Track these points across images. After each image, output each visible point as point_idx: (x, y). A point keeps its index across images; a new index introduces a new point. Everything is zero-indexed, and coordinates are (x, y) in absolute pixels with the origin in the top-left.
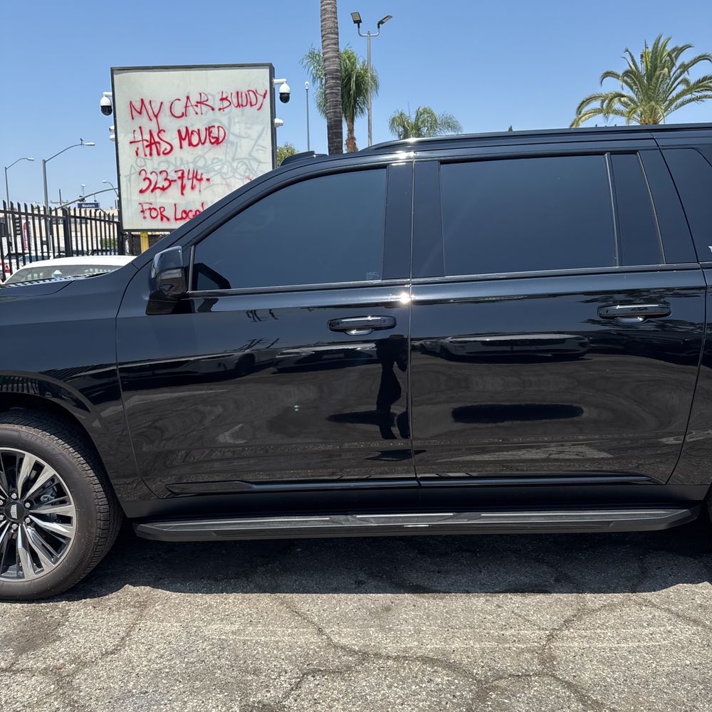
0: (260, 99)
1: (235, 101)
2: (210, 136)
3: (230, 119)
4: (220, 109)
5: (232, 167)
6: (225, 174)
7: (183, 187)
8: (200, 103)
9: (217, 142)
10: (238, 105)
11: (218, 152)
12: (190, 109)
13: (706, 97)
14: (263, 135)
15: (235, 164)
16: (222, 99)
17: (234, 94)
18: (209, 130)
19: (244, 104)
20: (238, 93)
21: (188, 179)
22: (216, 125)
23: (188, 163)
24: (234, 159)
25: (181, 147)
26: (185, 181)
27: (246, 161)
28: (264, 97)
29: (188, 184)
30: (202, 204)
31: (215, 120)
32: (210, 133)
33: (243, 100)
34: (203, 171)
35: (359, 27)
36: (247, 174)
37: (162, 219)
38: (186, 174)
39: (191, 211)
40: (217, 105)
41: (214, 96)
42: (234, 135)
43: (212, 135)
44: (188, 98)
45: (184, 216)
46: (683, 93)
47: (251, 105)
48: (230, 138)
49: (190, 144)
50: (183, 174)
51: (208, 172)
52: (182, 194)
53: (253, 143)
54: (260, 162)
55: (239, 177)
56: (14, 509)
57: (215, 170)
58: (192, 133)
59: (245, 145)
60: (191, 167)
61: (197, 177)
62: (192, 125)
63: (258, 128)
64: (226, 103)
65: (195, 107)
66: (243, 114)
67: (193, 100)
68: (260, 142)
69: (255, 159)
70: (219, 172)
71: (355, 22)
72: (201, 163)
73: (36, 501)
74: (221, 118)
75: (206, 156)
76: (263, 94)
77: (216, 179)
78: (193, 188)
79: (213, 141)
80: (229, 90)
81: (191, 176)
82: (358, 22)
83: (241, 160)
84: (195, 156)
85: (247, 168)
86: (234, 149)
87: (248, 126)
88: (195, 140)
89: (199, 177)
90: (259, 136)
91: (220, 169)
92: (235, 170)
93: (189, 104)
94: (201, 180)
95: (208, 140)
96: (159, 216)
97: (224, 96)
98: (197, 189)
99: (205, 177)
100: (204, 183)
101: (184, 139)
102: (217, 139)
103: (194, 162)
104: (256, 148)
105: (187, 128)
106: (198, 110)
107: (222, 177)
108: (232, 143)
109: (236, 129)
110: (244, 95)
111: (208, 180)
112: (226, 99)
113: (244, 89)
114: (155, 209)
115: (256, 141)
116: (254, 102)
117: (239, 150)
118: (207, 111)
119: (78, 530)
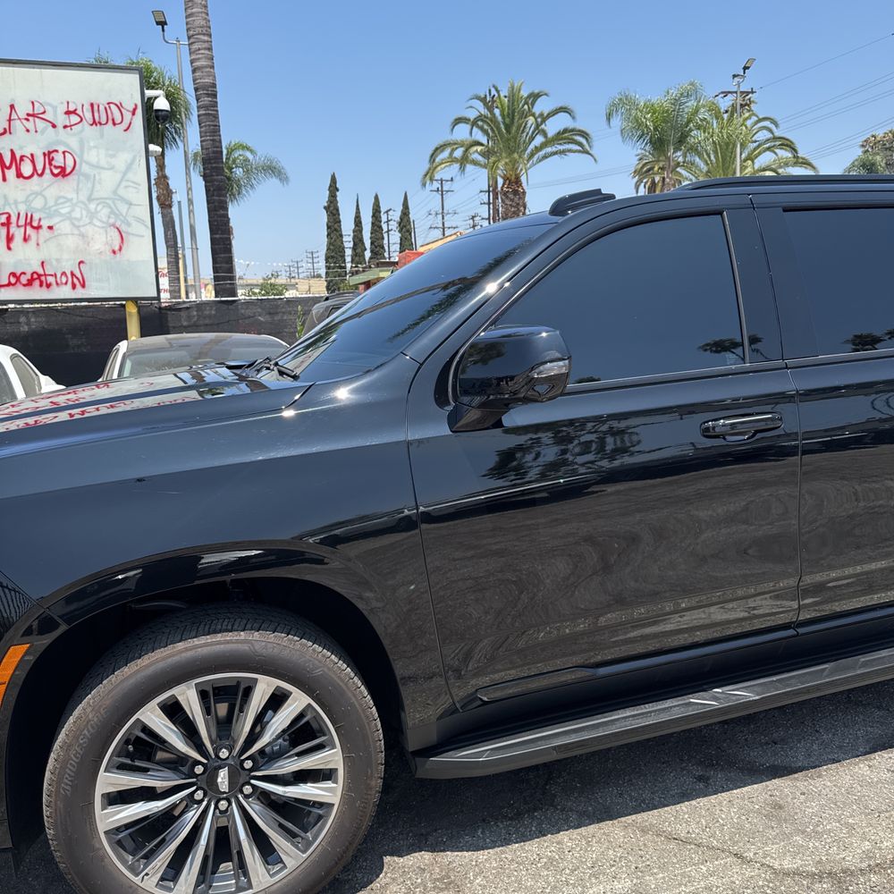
0: (128, 116)
1: (88, 115)
2: (50, 164)
3: (81, 142)
4: (65, 127)
5: (88, 211)
6: (79, 220)
7: (9, 239)
8: (33, 115)
9: (63, 173)
10: (94, 123)
11: (66, 187)
12: (17, 125)
14: (134, 166)
15: (92, 206)
16: (68, 113)
17: (87, 107)
18: (49, 156)
19: (104, 121)
20: (92, 105)
21: (18, 226)
22: (61, 149)
23: (16, 203)
24: (90, 199)
25: (4, 179)
26: (13, 229)
27: (110, 202)
28: (134, 114)
29: (18, 234)
30: (43, 263)
31: (61, 143)
32: (51, 161)
33: (101, 116)
34: (42, 216)
35: (163, 30)
36: (112, 221)
38: (14, 219)
39: (24, 273)
40: (61, 120)
41: (55, 108)
42: (87, 163)
43: (53, 163)
44: (12, 107)
45: (13, 280)
47: (114, 124)
48: (85, 168)
49: (19, 175)
50: (9, 218)
51: (50, 217)
52: (9, 248)
53: (119, 176)
54: (131, 204)
55: (98, 224)
56: (223, 778)
57: (61, 215)
58: (22, 158)
59: (108, 180)
60: (22, 209)
61: (31, 223)
62: (21, 148)
63: (122, 159)
64: (75, 119)
65: (25, 122)
66: (102, 136)
67: (23, 109)
68: (130, 176)
69: (123, 199)
70: (68, 217)
71: (158, 23)
72: (38, 203)
74: (68, 140)
75: (46, 193)
76: (131, 109)
77: (63, 227)
78: (26, 239)
79: (56, 171)
80: (79, 100)
81: (22, 222)
82: (162, 24)
83: (102, 201)
84: (29, 192)
85: (112, 212)
86: (90, 185)
87: (111, 152)
88: (27, 169)
89: (35, 224)
90: (129, 167)
91: (69, 213)
92: (92, 215)
93: (14, 116)
94: (39, 227)
95: (47, 171)
97: (71, 109)
98: (32, 242)
99: (45, 223)
100: (44, 232)
101: (9, 168)
102: (63, 169)
103: (26, 201)
104: (124, 184)
105: (12, 151)
106: (30, 125)
107: (73, 224)
108: (87, 176)
109: (92, 156)
110: (102, 108)
111: (50, 228)
112: (74, 112)
113: (102, 101)
115: (125, 174)
116: (118, 118)
117: (98, 187)
118: (46, 128)
119: (348, 788)
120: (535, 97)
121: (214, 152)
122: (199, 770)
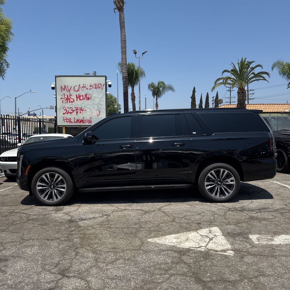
0: (102, 86)
1: (94, 87)
2: (86, 97)
3: (93, 92)
4: (90, 89)
5: (93, 107)
6: (91, 109)
7: (77, 113)
8: (83, 87)
9: (88, 99)
10: (95, 88)
11: (89, 102)
12: (80, 89)
13: (260, 79)
14: (103, 97)
15: (94, 106)
16: (90, 86)
17: (94, 85)
18: (86, 95)
19: (97, 88)
20: (95, 84)
21: (79, 110)
22: (88, 94)
23: (79, 105)
24: (93, 104)
25: (77, 100)
26: (78, 110)
27: (98, 105)
28: (104, 86)
29: (79, 112)
30: (83, 118)
31: (88, 92)
32: (86, 96)
33: (97, 86)
34: (84, 108)
35: (136, 55)
36: (98, 109)
37: (70, 122)
38: (78, 108)
39: (79, 120)
40: (89, 88)
41: (88, 85)
42: (94, 97)
43: (87, 97)
44: (79, 85)
45: (77, 121)
46: (252, 78)
47: (99, 88)
48: (93, 98)
49: (80, 99)
50: (77, 108)
51: (85, 108)
52: (77, 115)
53: (100, 99)
54: (102, 105)
55: (95, 109)
56: (52, 187)
57: (87, 107)
58: (81, 96)
59: (97, 101)
60: (80, 106)
61: (82, 109)
62: (81, 94)
63: (101, 95)
64: (91, 87)
66: (97, 91)
67: (81, 86)
68: (102, 99)
69: (100, 104)
70: (89, 108)
71: (134, 53)
72: (83, 105)
73: (57, 184)
74: (90, 92)
75: (85, 103)
76: (103, 85)
77: (88, 110)
78: (80, 113)
79: (87, 98)
80: (92, 83)
81: (80, 109)
82: (135, 53)
83: (96, 104)
84: (81, 103)
85: (98, 107)
86: (94, 101)
87: (98, 94)
88: (81, 98)
89: (82, 110)
90: (102, 97)
91: (89, 107)
92: (94, 108)
93: (80, 87)
94: (83, 110)
95: (85, 98)
96: (69, 121)
97: (91, 85)
98: (81, 113)
99: (84, 109)
100: (84, 111)
101: (78, 98)
102: (89, 98)
103: (81, 105)
104: (101, 101)
105: (79, 94)
106: (83, 89)
107: (90, 110)
108: (93, 99)
109: (95, 95)
110: (97, 85)
111: (85, 110)
112: (91, 86)
113: (97, 83)
114: (68, 119)
115: (101, 99)
116: (100, 87)
117: (95, 101)
118: (85, 90)
119: (66, 190)
120: (251, 63)
121: (126, 92)
122: (49, 185)
